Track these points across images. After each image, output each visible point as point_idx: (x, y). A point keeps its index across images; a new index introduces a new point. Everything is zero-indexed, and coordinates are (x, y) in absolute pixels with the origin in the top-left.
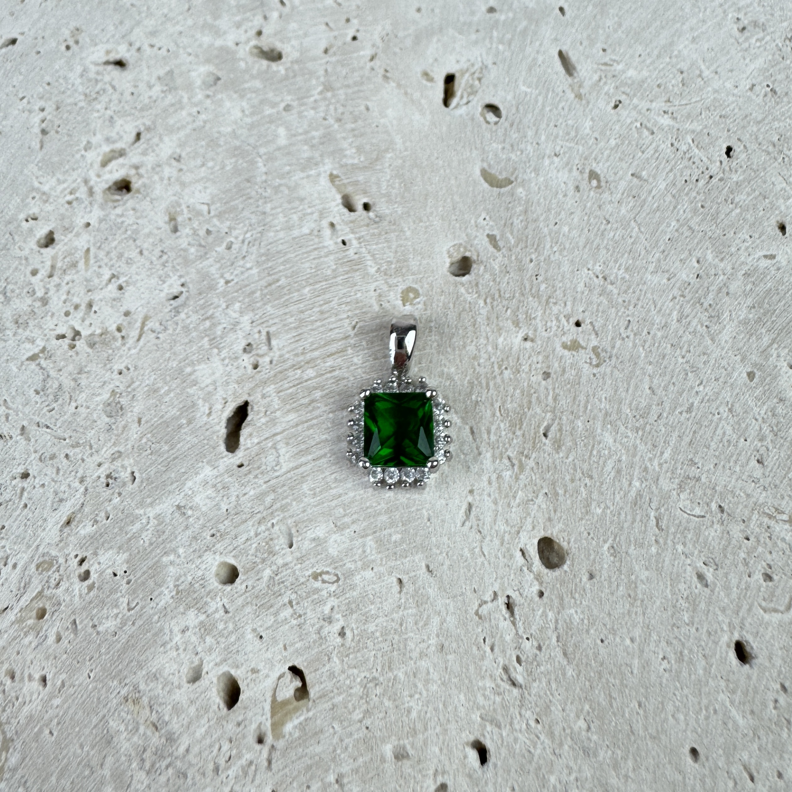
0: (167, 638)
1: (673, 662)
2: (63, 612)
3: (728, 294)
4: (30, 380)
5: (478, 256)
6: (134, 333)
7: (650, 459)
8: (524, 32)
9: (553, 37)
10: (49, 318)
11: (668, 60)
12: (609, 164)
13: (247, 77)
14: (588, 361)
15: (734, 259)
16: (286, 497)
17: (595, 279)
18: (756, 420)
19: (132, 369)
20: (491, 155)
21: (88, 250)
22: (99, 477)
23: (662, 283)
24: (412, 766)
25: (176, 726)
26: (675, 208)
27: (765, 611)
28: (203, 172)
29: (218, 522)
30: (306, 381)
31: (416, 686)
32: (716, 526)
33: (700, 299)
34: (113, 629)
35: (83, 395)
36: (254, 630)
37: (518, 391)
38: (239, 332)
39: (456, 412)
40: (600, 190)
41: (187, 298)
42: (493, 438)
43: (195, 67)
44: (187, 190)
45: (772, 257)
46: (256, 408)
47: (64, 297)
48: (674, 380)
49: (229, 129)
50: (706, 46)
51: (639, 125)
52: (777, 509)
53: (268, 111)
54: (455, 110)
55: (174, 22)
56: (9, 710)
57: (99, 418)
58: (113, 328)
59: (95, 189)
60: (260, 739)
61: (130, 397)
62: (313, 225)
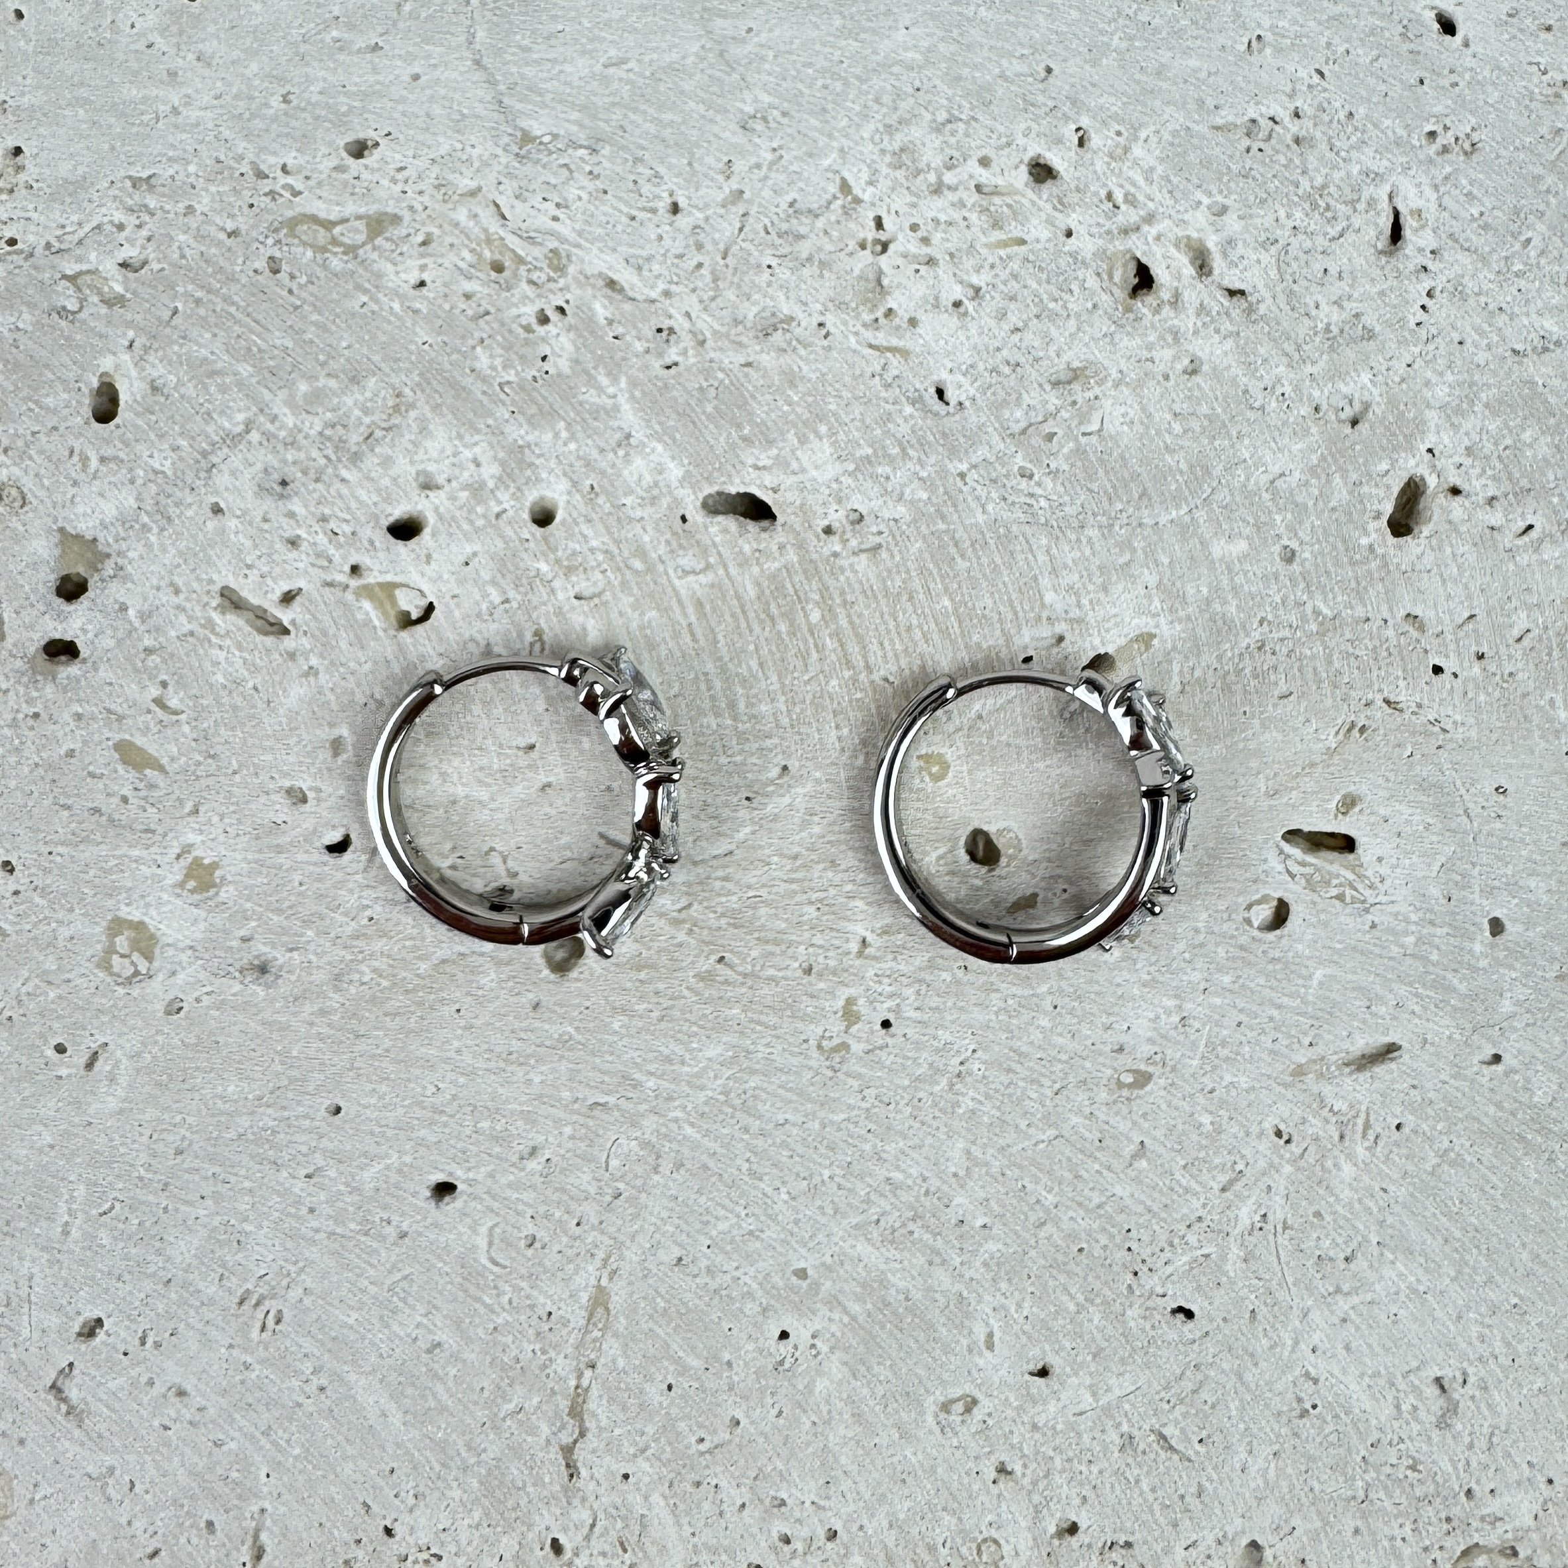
0: (467, 438)
1: (433, 1100)
2: (499, 295)
3: (930, 1263)
4: (811, 189)
5: (1000, 876)
6: (881, 338)
7: (684, 1107)
8: (1442, 985)
9: (1430, 1038)
10: (910, 199)
11: (1376, 1239)
12: (1164, 1107)
13: (1354, 476)
14: (827, 1034)
15: (987, 1285)
16: (640, 589)
17: (959, 1059)
18: (737, 1268)
19: (825, 343)
20: (1183, 908)
21: (1022, 242)
22: (670, 317)
23: (950, 1164)
24: (324, 761)
25: (368, 463)
26: (1080, 1204)
27: (491, 1229)
28: (1161, 416)
29: (607, 494)
30: (803, 608)
32: (594, 1183)
33: (921, 1218)
34: (477, 365)
35: (788, 273)
36: (475, 554)
37: (784, 925)
38: (880, 502)
39: (753, 833)
40: (1113, 1086)
41: (937, 414)
42: (718, 884)
44: (1127, 392)
45: (990, 1345)
46: (764, 535)
47: (943, 217)
48: (797, 1159)
51: (1239, 1167)
52: (615, 1272)
53: (1281, 520)
54: (1275, 851)
55: (1486, 327)
56: (388, 246)
57: (753, 304)
58: (892, 304)
59: (1134, 237)
60: (355, 569)
61: (784, 345)
62: (1059, 608)
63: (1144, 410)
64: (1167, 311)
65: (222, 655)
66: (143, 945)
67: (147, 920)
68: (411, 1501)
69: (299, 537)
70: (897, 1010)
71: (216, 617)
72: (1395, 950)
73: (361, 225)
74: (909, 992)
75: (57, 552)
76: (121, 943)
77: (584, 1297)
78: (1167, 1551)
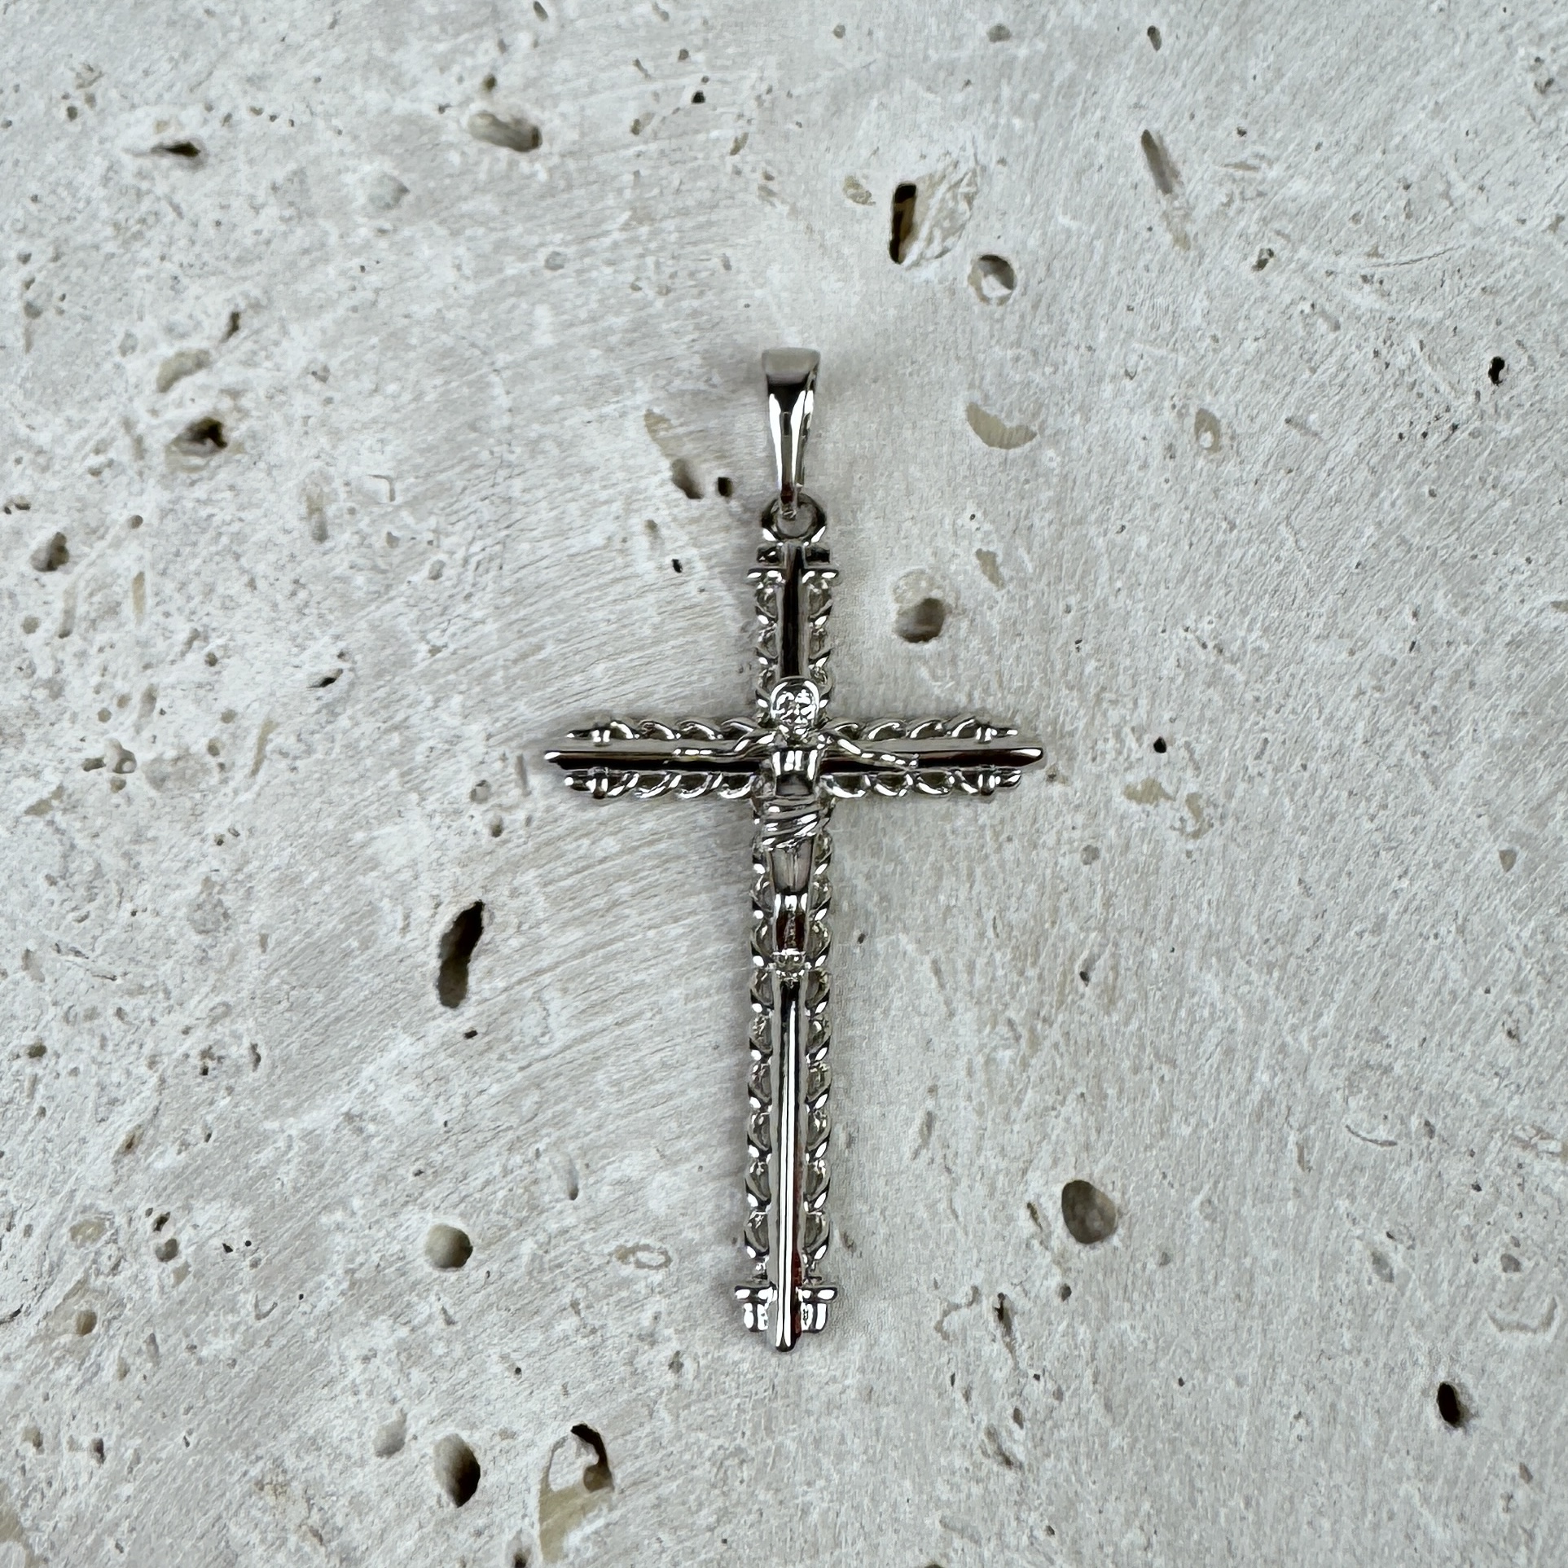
0: (334, 1370)
1: (1316, 1424)
2: (128, 1321)
3: (1472, 685)
4: (36, 857)
5: (957, 599)
6: (246, 758)
7: (1294, 1029)
8: (1069, 88)
9: (1132, 100)
10: (66, 724)
11: (1378, 155)
12: (1239, 396)
13: (465, 189)
14: (1178, 824)
15: (1492, 610)
16: (564, 1099)
17: (1198, 648)
18: (1512, 950)
19: (244, 834)
20: (989, 375)
21: (140, 578)
22: (187, 1056)
23: (1338, 659)
25: (359, 1537)
26: (1374, 495)
27: (1502, 1328)
28: (377, 407)
29: (428, 1146)
30: (602, 861)
31: (817, 1463)
32: (1415, 1164)
33: (1413, 696)
34: (228, 1352)
35: (146, 886)
36: (504, 1358)
37: (1033, 887)
38: (463, 758)
39: (906, 930)
40: (1218, 456)
41: (352, 685)
42: (980, 981)
43: (351, 163)
44: (342, 448)
46: (498, 919)
47: (95, 680)
48: (1351, 866)
49: (430, 309)
50: (1465, 125)
51: (1307, 309)
52: (1539, 1131)
53: (513, 268)
54: (916, 271)
55: (301, 54)
56: (34, 1505)
57: (182, 935)
58: (200, 746)
59: (148, 441)
60: (520, 1560)
61: (241, 892)
62: (611, 527)
63: (365, 426)
64: (246, 402)
70: (1139, 732)
72: (1031, 139)
74: (1114, 715)
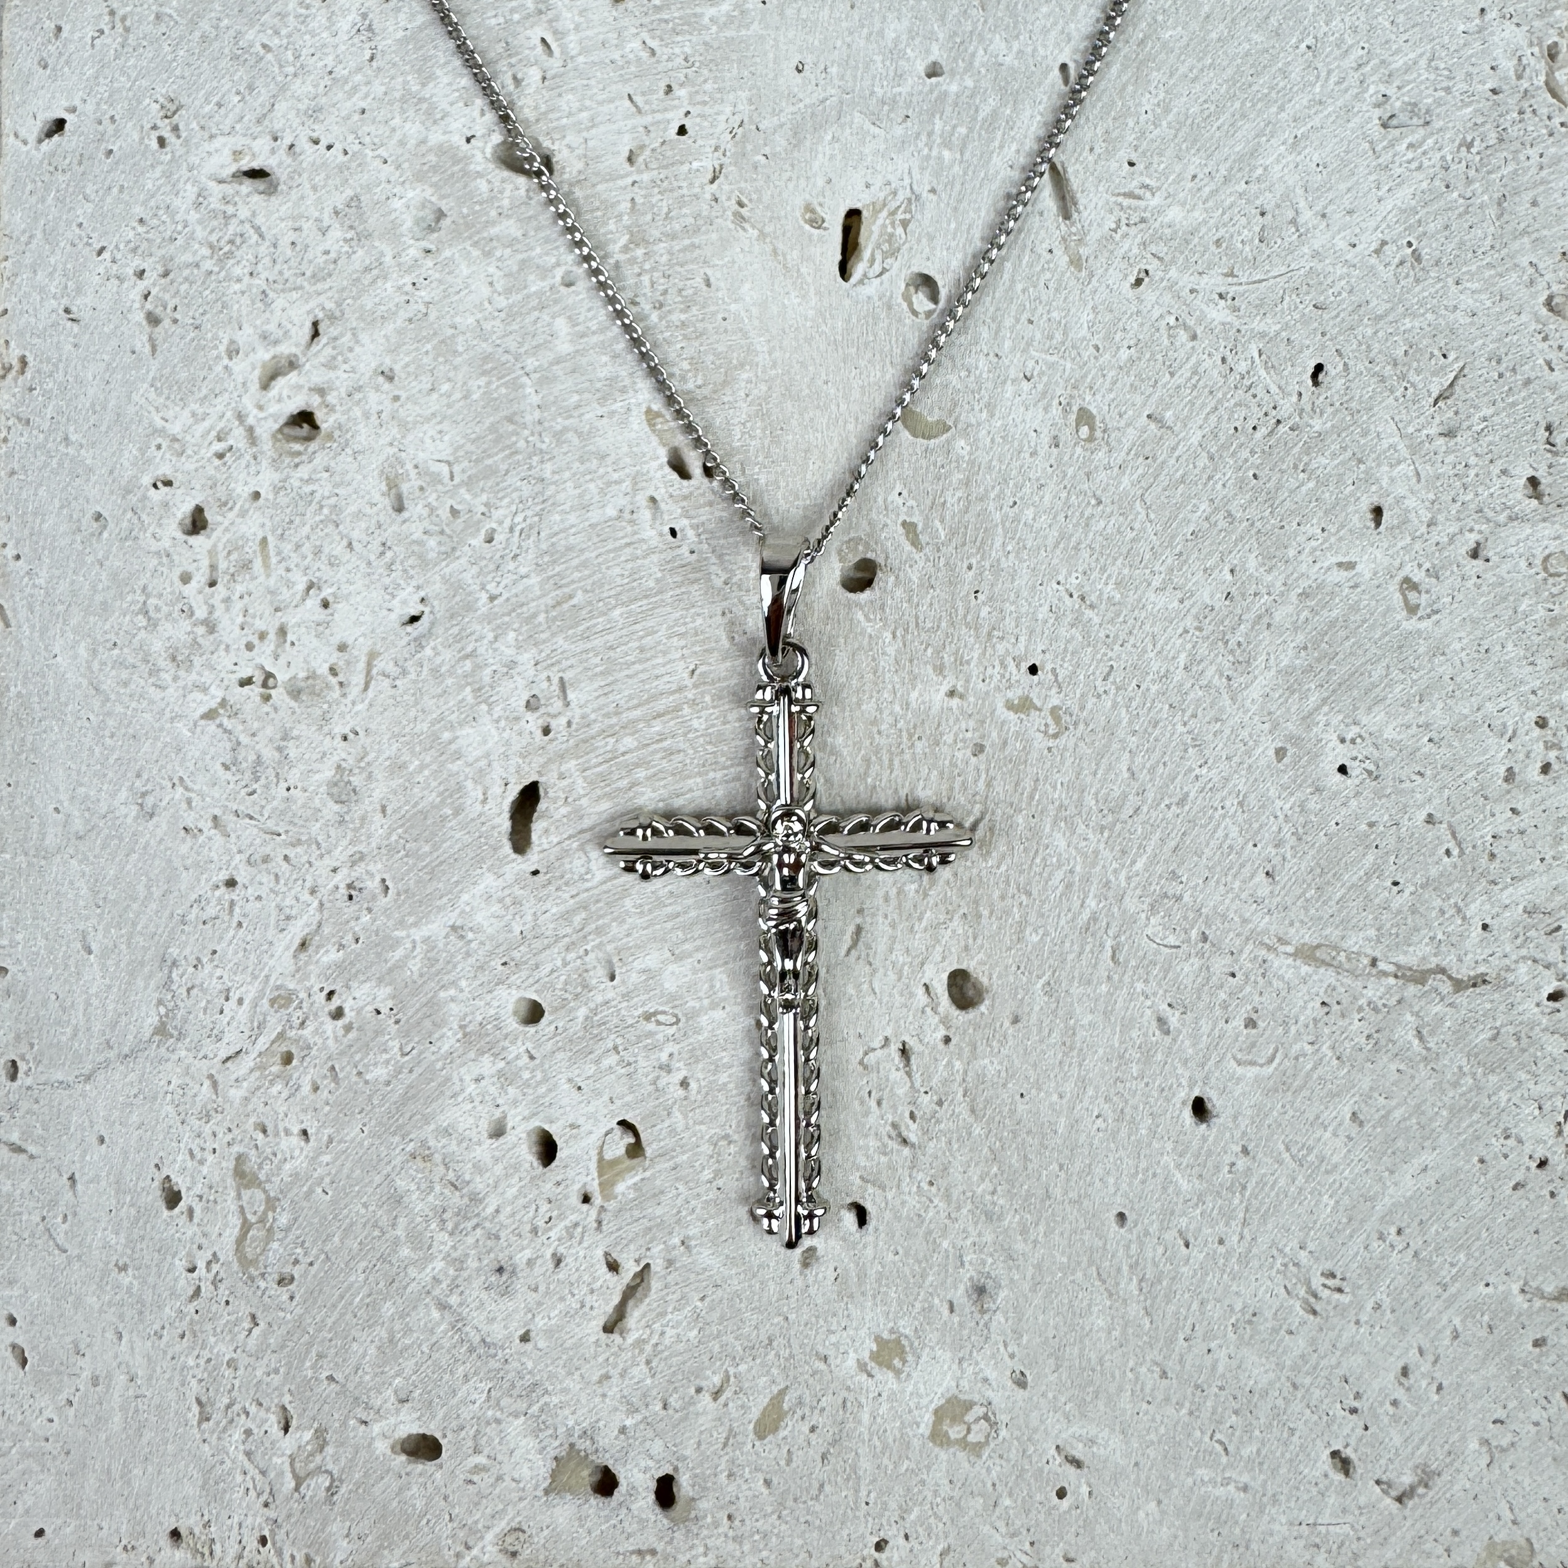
0: (457, 1088)
1: (1110, 1121)
2: (315, 1057)
3: (1269, 625)
4: (212, 750)
5: (886, 559)
6: (358, 679)
7: (1115, 871)
10: (222, 653)
11: (1242, 186)
12: (1112, 396)
13: (492, 214)
14: (1043, 728)
15: (1290, 569)
16: (603, 916)
17: (1067, 599)
18: (1276, 817)
19: (362, 733)
22: (337, 888)
23: (1170, 607)
25: (481, 1186)
26: (1210, 478)
27: (1238, 1062)
28: (434, 403)
29: (510, 948)
30: (624, 754)
32: (1192, 960)
33: (1224, 634)
34: (385, 1077)
35: (294, 771)
36: (570, 1080)
38: (518, 678)
40: (1092, 445)
41: (433, 624)
43: (397, 190)
44: (410, 438)
45: (1350, 566)
46: (550, 793)
47: (240, 619)
48: (1166, 758)
49: (471, 320)
50: (1316, 158)
51: (1172, 322)
52: (1280, 939)
53: (535, 284)
54: (860, 288)
55: (347, 88)
56: (267, 1167)
58: (324, 670)
59: (258, 431)
60: (586, 1199)
61: (364, 775)
62: (622, 501)
63: (428, 420)
64: (331, 398)
65: (670, 1332)
66: (958, 1411)
67: (933, 1407)
68: (1511, 1142)
69: (554, 1255)
70: (1018, 659)
71: (631, 1338)
72: (956, 168)
73: (246, 1194)
74: (1001, 648)
75: (569, 1497)
76: (955, 1432)
77: (1305, 969)
78: (1553, 388)
